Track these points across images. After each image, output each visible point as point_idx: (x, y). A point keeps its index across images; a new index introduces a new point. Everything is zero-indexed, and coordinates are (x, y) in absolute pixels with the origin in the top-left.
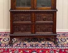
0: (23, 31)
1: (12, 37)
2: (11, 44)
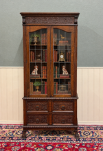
0: (38, 122)
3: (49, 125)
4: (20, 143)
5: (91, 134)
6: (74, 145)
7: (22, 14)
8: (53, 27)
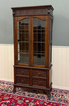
0: (23, 83)
1: (15, 87)
2: (14, 91)
3: (30, 85)
4: (10, 95)
5: (61, 97)
6: (44, 102)
7: (13, 9)
8: (32, 17)
